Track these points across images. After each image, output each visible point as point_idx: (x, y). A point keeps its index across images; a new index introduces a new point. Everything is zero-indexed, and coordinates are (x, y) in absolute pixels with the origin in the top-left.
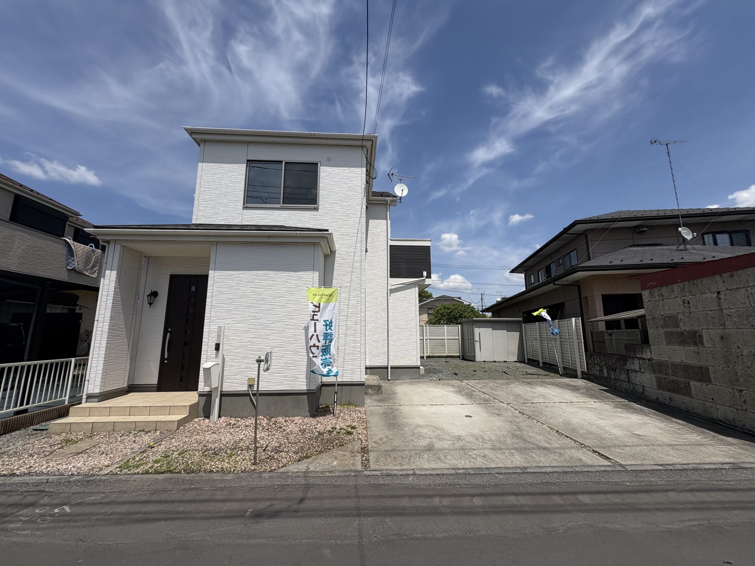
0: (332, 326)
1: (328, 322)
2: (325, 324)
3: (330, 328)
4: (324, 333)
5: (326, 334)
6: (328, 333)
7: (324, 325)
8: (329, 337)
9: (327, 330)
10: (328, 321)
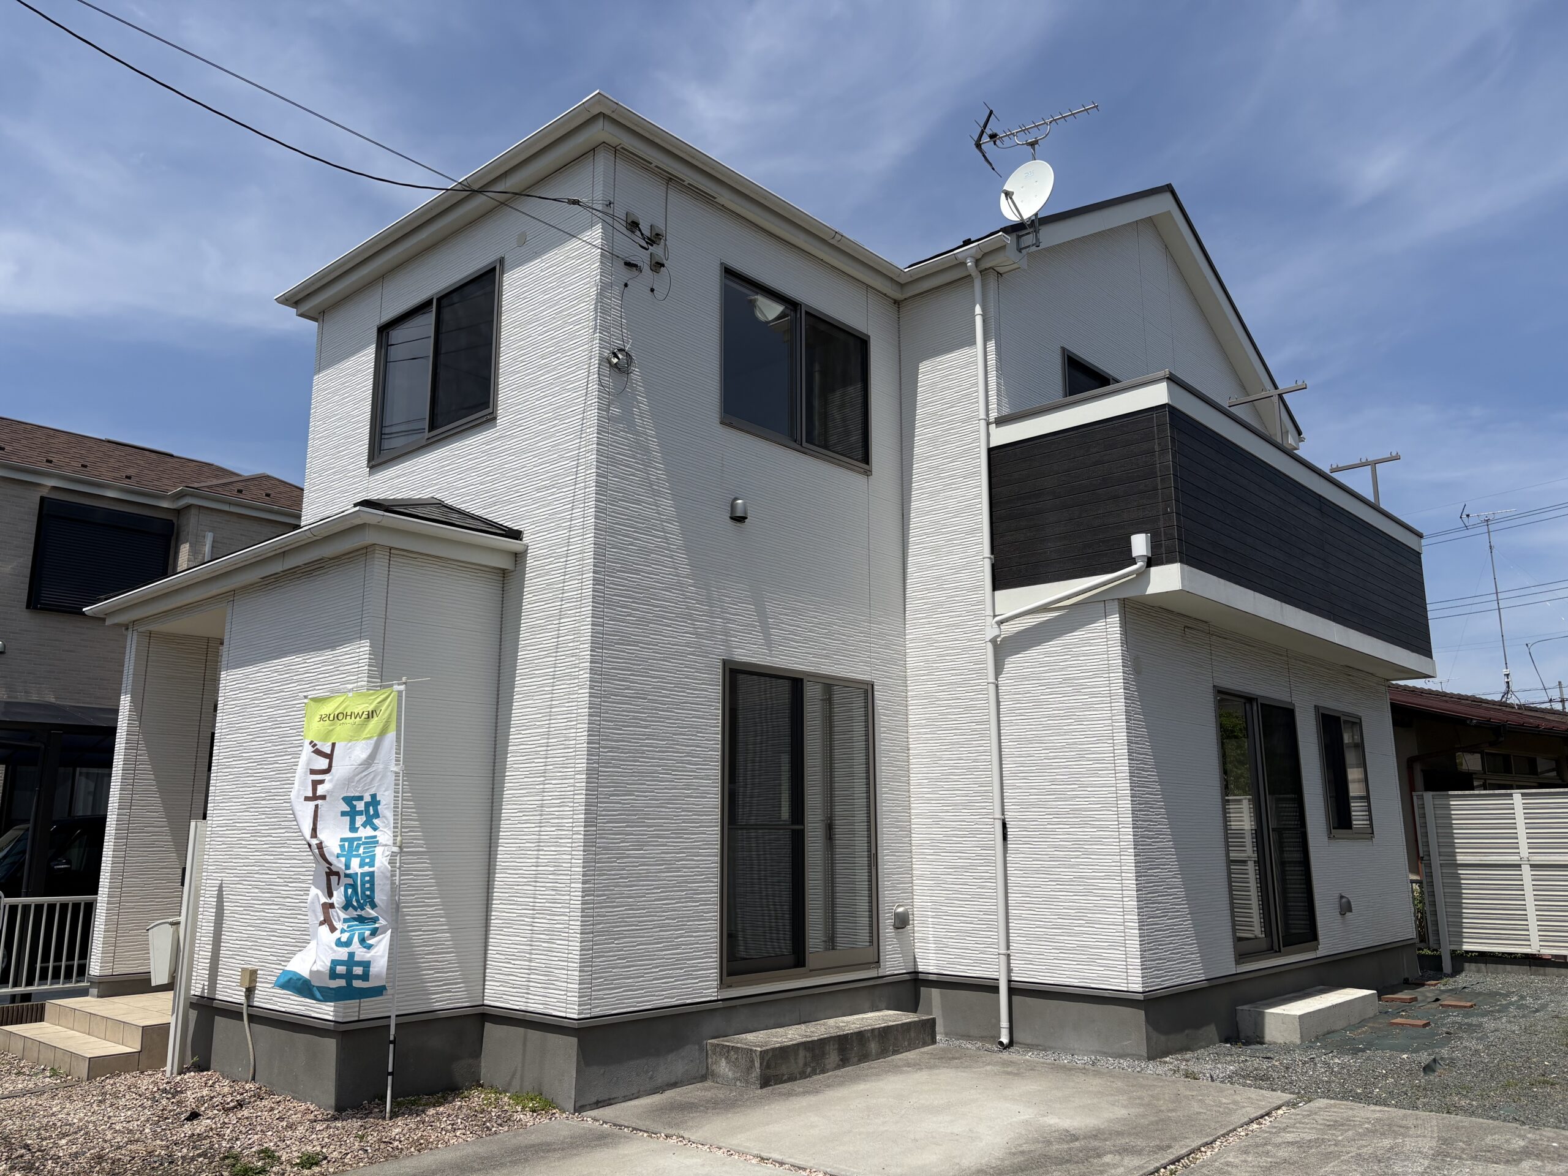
0: (377, 815)
1: (360, 806)
2: (347, 809)
3: (369, 823)
4: (342, 840)
5: (351, 841)
6: (360, 839)
7: (343, 814)
8: (361, 850)
9: (353, 828)
10: (360, 798)
